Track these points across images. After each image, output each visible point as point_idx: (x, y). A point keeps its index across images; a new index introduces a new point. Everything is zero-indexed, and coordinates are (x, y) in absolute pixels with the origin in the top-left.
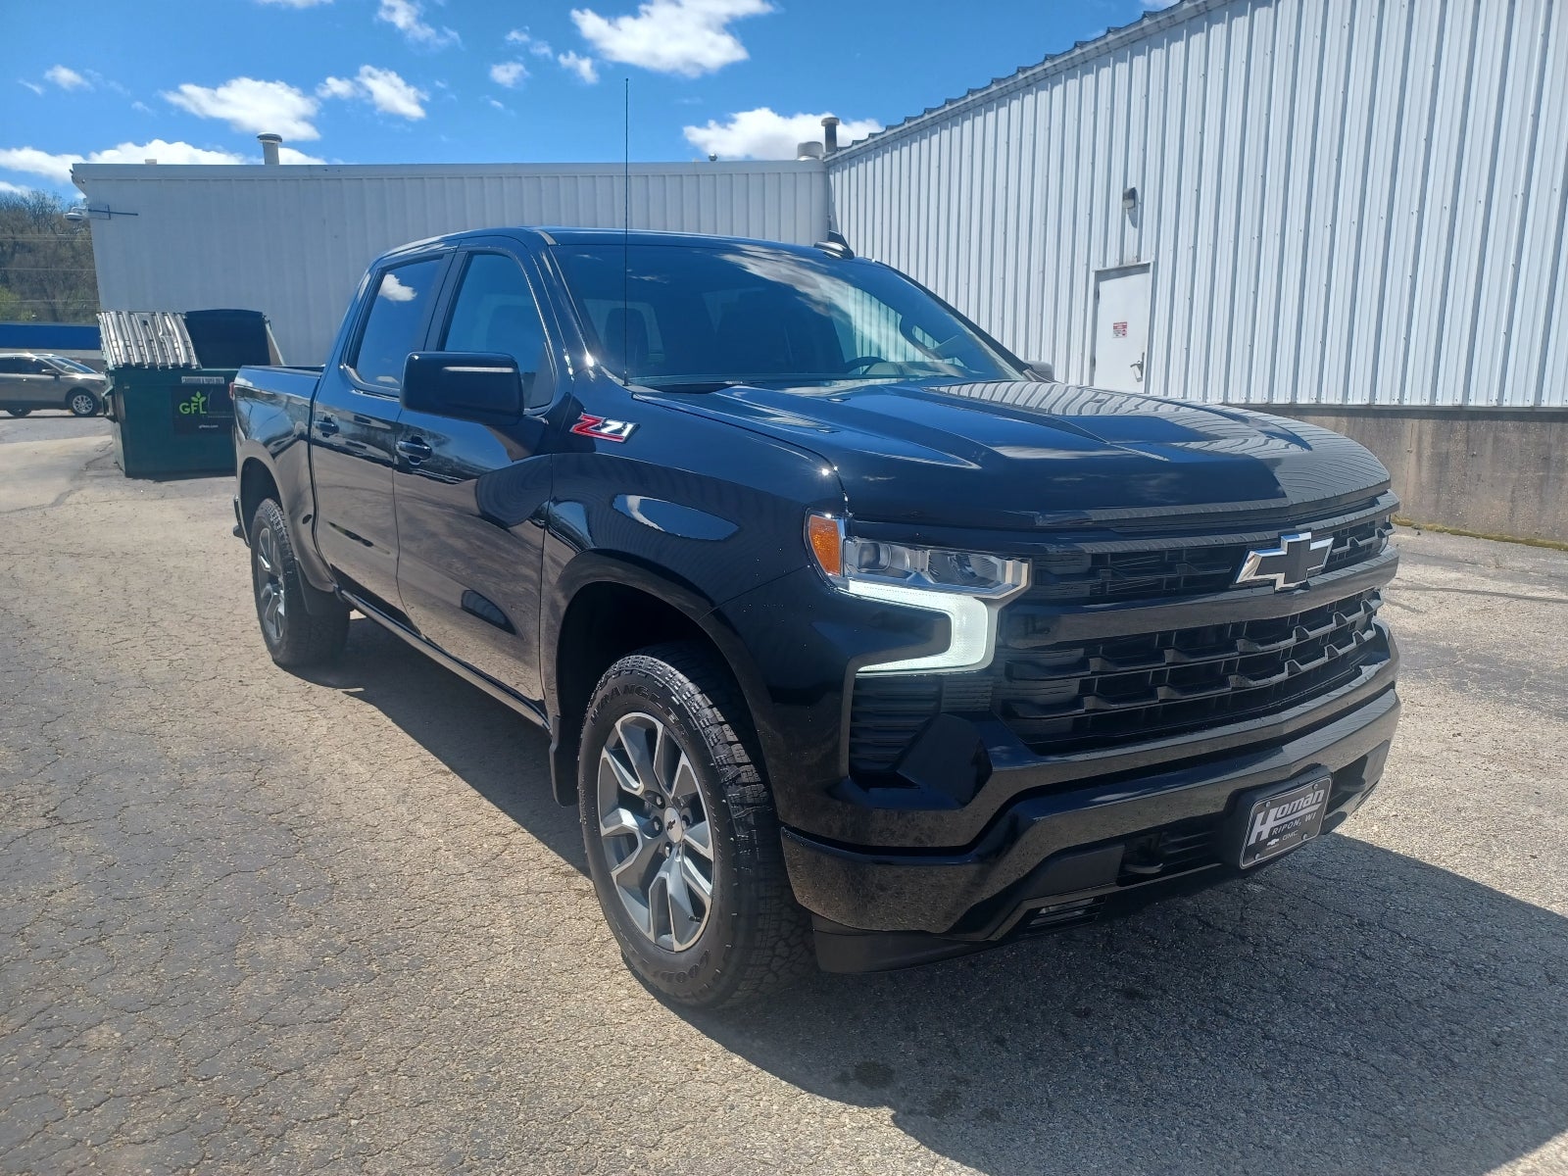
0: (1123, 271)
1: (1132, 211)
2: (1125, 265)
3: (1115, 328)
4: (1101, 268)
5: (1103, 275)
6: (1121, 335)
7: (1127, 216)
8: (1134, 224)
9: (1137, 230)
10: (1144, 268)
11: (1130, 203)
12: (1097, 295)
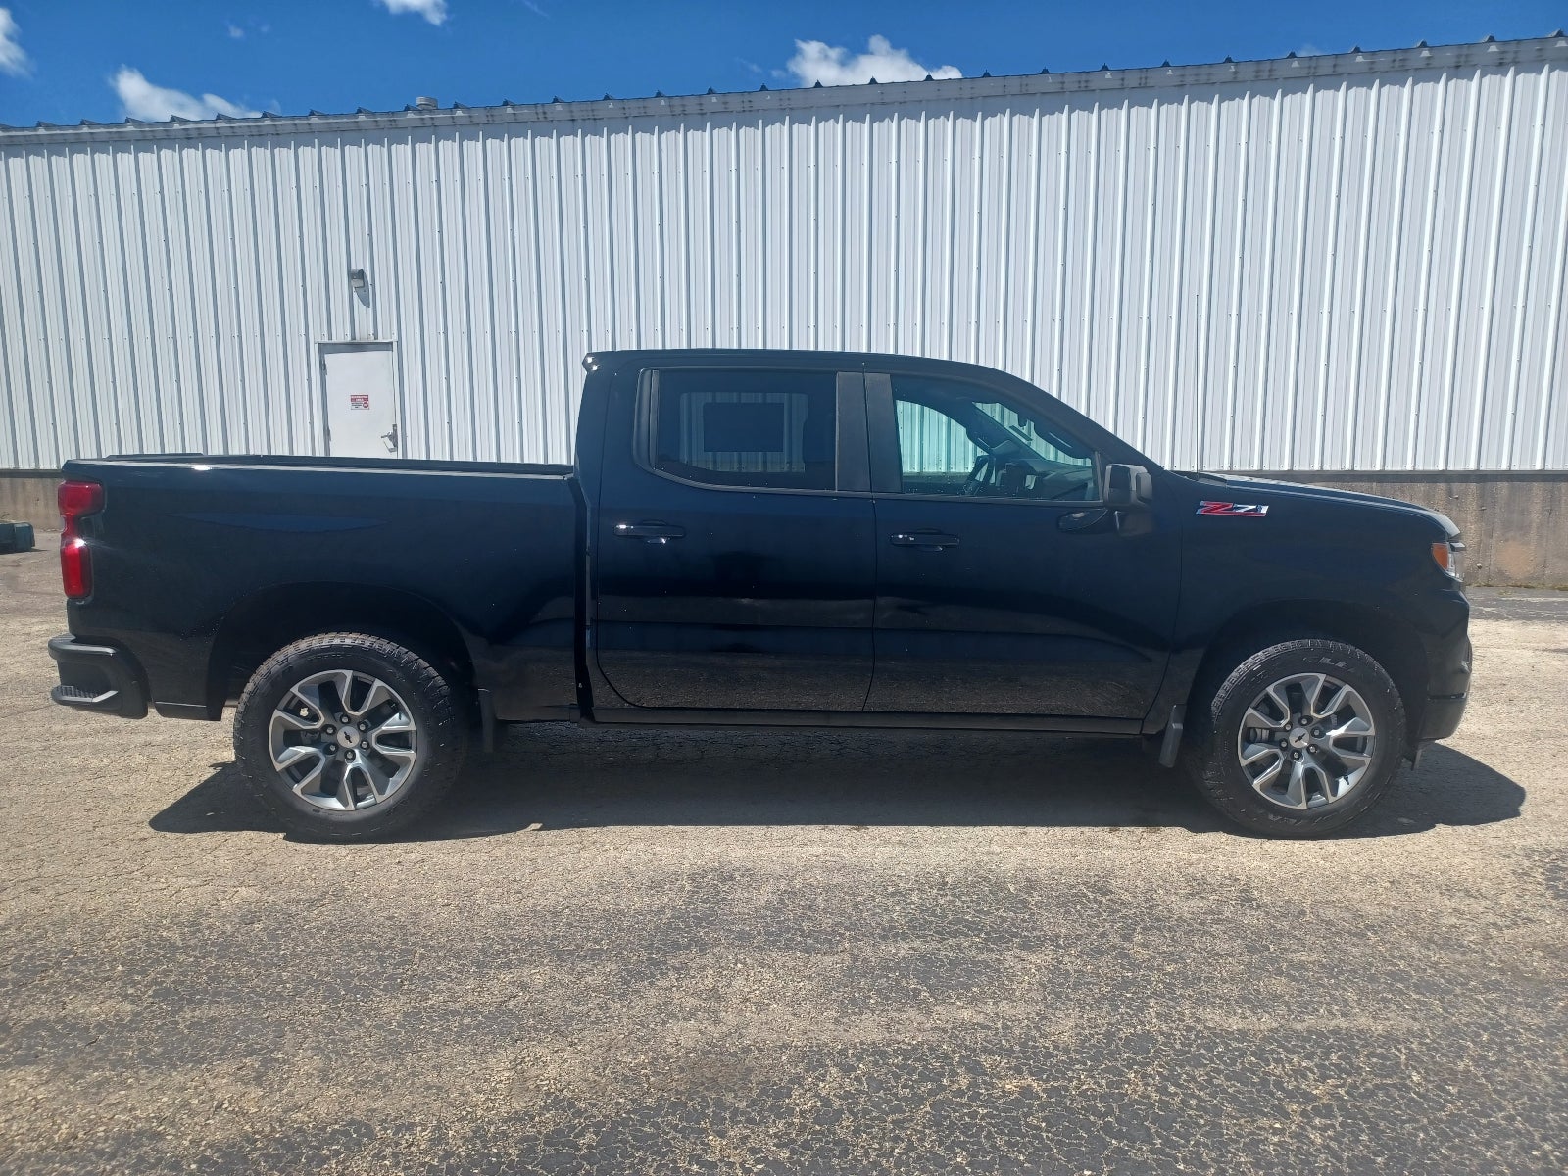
0: (355, 346)
1: (361, 290)
2: (358, 340)
3: (353, 400)
4: (326, 340)
5: (325, 348)
6: (362, 407)
7: (355, 295)
8: (365, 302)
9: (371, 309)
10: (388, 346)
11: (358, 283)
12: (323, 367)
